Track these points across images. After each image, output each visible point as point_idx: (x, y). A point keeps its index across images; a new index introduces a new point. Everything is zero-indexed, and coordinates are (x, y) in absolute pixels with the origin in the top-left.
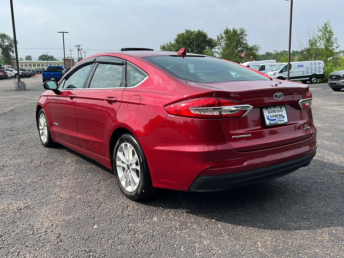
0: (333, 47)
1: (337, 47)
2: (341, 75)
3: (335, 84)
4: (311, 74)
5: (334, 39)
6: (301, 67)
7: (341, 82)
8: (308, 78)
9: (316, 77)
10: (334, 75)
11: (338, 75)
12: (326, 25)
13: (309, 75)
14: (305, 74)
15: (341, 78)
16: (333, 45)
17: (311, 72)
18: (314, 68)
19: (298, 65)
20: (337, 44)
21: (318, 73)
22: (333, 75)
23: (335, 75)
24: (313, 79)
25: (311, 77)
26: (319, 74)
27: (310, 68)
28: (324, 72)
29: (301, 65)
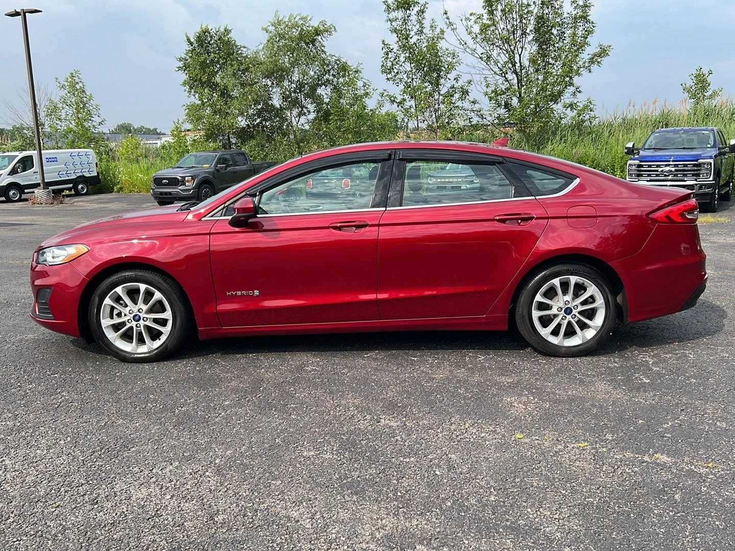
0: (94, 123)
1: (100, 124)
2: (180, 178)
3: (170, 193)
4: (74, 177)
5: (95, 107)
6: (53, 161)
7: (180, 190)
8: (71, 185)
9: (84, 182)
10: (164, 178)
11: (173, 178)
12: (73, 77)
13: (72, 178)
14: (63, 177)
15: (179, 182)
16: (92, 118)
17: (74, 173)
18: (79, 164)
19: (47, 158)
20: (99, 116)
21: (87, 175)
22: (161, 178)
23: (167, 178)
24: (80, 187)
25: (75, 182)
26: (90, 175)
27: (71, 165)
28: (98, 173)
29: (53, 158)
